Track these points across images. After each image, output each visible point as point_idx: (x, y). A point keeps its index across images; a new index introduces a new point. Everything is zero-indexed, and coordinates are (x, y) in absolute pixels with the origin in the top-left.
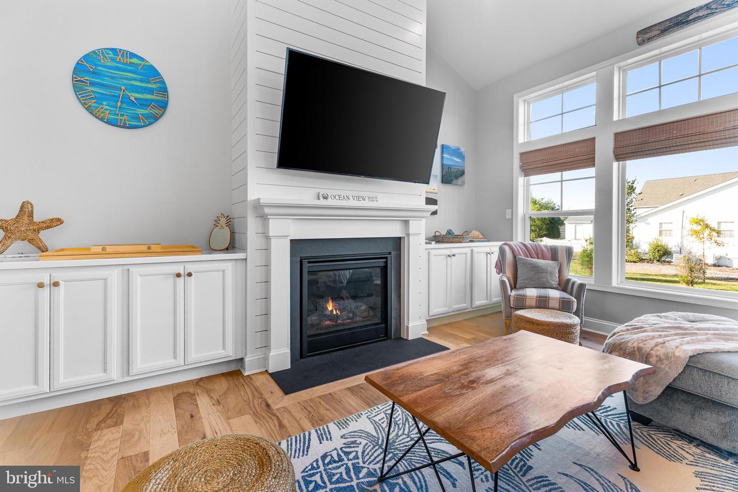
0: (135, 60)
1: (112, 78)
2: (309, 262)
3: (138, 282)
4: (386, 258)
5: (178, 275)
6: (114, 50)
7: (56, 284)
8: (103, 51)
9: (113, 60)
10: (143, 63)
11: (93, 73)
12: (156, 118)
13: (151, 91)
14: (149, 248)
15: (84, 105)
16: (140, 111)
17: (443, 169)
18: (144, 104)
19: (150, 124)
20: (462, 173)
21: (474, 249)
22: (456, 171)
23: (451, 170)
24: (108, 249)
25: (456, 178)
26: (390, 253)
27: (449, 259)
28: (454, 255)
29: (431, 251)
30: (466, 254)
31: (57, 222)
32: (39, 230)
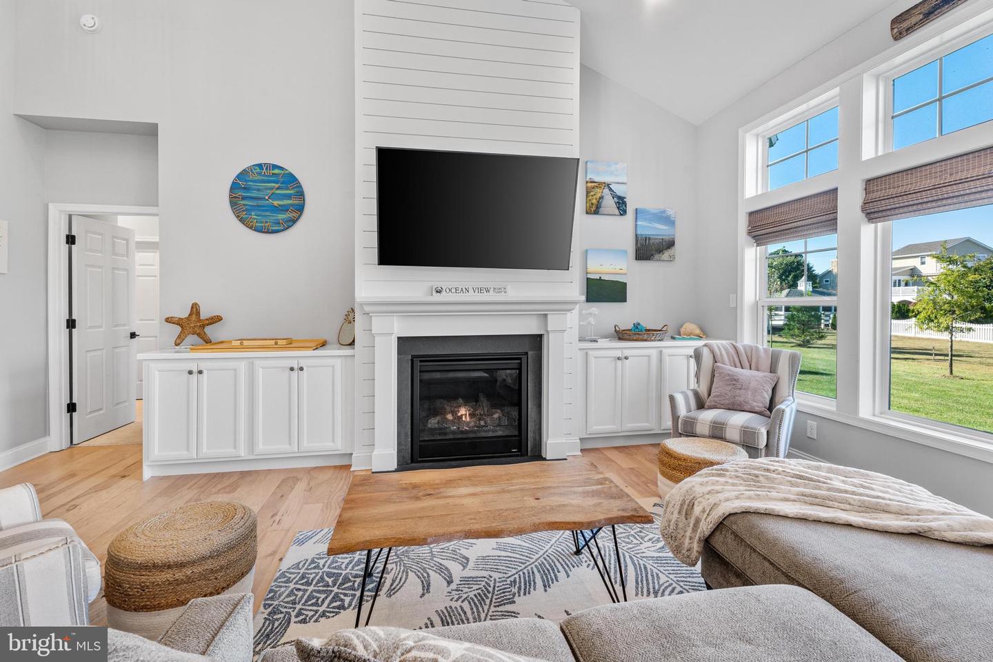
0: (276, 171)
1: (258, 190)
2: (421, 361)
3: (260, 374)
4: (520, 359)
5: (292, 369)
6: (260, 166)
7: (200, 372)
8: (252, 168)
9: (259, 174)
10: (283, 172)
11: (245, 188)
12: (294, 221)
13: (289, 197)
14: (276, 344)
15: (238, 217)
16: (281, 216)
17: (637, 241)
18: (284, 209)
19: (289, 227)
20: (671, 244)
21: (664, 350)
22: (660, 243)
23: (651, 241)
24: (245, 343)
25: (660, 252)
26: (527, 353)
27: (620, 362)
28: (626, 358)
29: (590, 353)
30: (649, 356)
31: (216, 319)
32: (203, 326)
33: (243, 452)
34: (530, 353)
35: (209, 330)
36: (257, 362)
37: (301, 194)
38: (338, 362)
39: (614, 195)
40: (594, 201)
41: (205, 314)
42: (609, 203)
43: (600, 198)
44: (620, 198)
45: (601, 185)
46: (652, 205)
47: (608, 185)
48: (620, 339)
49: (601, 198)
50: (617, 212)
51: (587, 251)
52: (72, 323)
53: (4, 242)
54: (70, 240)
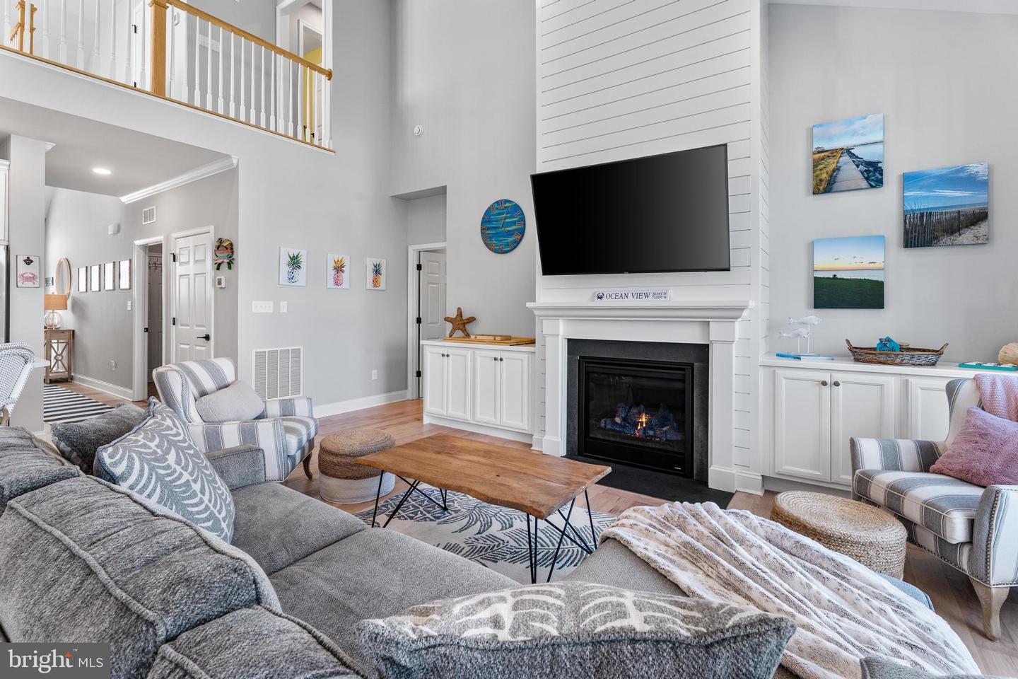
0: (507, 205)
1: (497, 221)
2: (586, 362)
3: (479, 360)
4: (683, 370)
5: (496, 359)
6: (497, 202)
7: (448, 356)
8: (492, 206)
9: (497, 209)
10: (510, 205)
11: (489, 221)
12: (518, 242)
13: (514, 223)
14: (495, 339)
15: (485, 243)
16: (510, 239)
17: (904, 221)
18: (510, 234)
19: (515, 247)
20: (979, 217)
21: (911, 380)
22: (953, 218)
23: (934, 219)
24: (478, 337)
25: (952, 233)
26: (692, 366)
27: (826, 390)
28: (837, 384)
29: (778, 371)
30: (881, 386)
31: (472, 320)
32: (464, 324)
33: (469, 417)
34: (696, 365)
35: (468, 327)
36: (479, 352)
37: (522, 220)
38: (525, 357)
39: (858, 161)
40: (824, 176)
42: (850, 172)
43: (834, 171)
44: (869, 164)
45: (833, 153)
46: (934, 160)
47: (848, 151)
48: (857, 360)
49: (838, 169)
50: (864, 184)
51: (813, 242)
52: (419, 320)
53: (383, 271)
54: (419, 267)
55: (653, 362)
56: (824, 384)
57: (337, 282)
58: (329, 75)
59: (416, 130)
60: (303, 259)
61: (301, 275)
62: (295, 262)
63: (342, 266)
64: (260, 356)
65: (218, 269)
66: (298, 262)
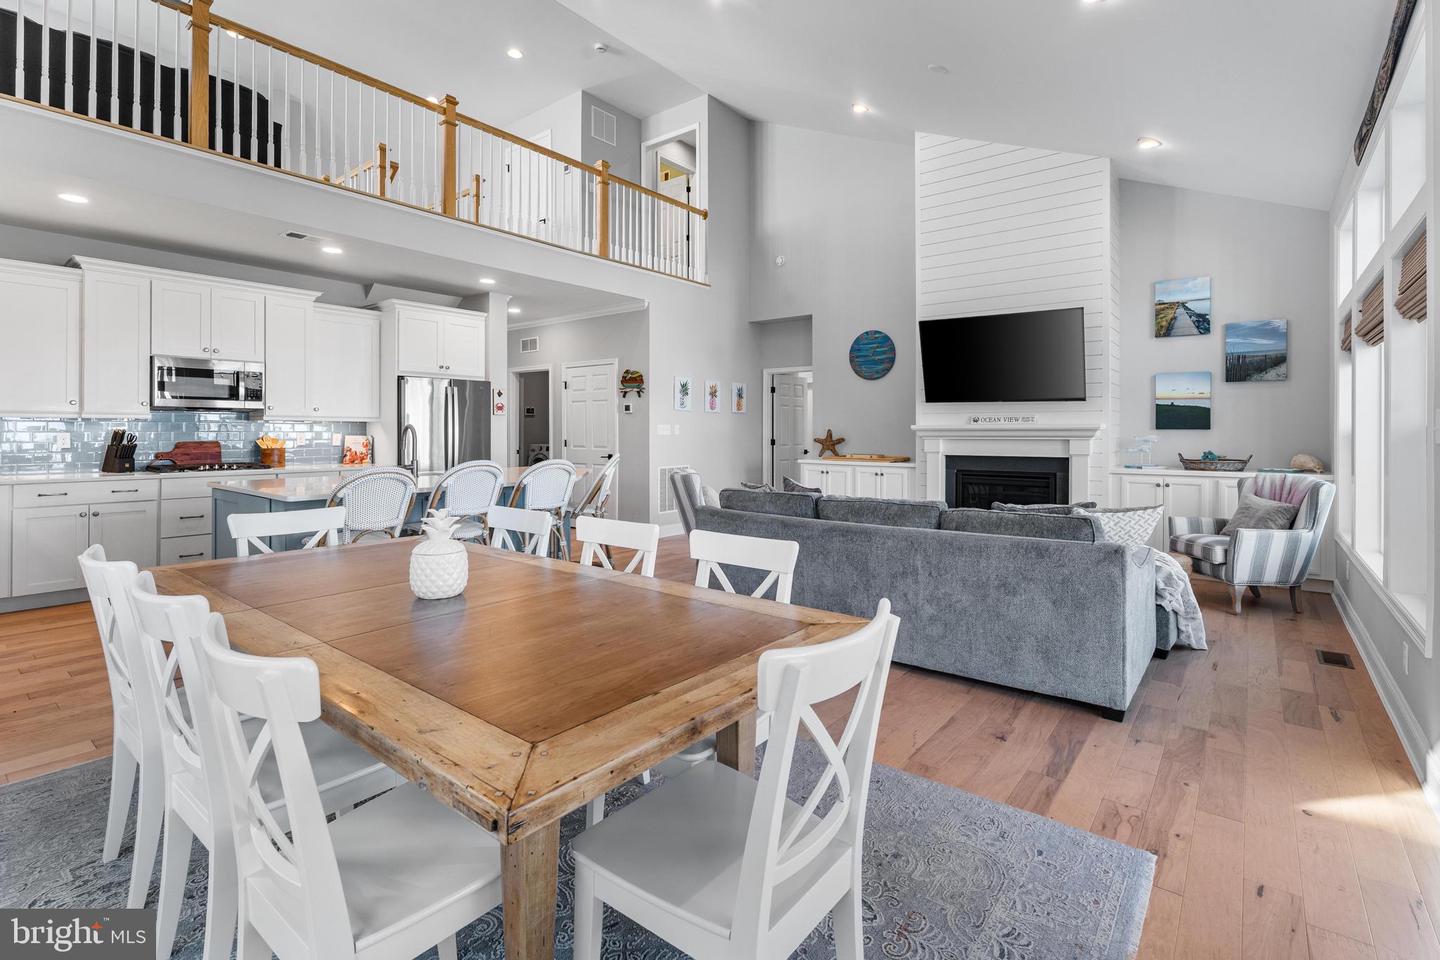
0: (877, 336)
1: (867, 350)
2: (963, 475)
3: (859, 475)
4: (1048, 478)
5: (877, 474)
6: (867, 333)
7: (827, 473)
8: (862, 336)
9: (867, 339)
10: (881, 335)
11: (859, 349)
12: (888, 370)
13: (884, 353)
15: (854, 369)
16: (880, 367)
17: (1226, 361)
18: (882, 362)
19: (884, 375)
20: (1280, 360)
21: (1221, 481)
22: (1261, 360)
23: (1247, 360)
24: (854, 456)
25: (1261, 371)
26: (1055, 475)
27: (1160, 489)
28: (1167, 485)
29: (1124, 477)
30: (1199, 486)
31: (840, 441)
32: (834, 445)
34: (1058, 474)
35: (838, 448)
36: (858, 469)
37: (893, 350)
38: (905, 472)
39: (1190, 313)
40: (1164, 323)
41: (835, 437)
42: (1184, 321)
43: (1172, 320)
44: (1199, 315)
45: (1172, 305)
46: (1249, 315)
47: (1183, 305)
48: (1186, 469)
49: (1175, 318)
50: (1195, 331)
51: (1155, 377)
52: (773, 442)
53: (744, 395)
54: (773, 390)
55: (1023, 473)
56: (1158, 485)
57: (712, 408)
58: (705, 215)
59: (779, 260)
60: (689, 386)
61: (688, 400)
62: (684, 388)
63: (715, 392)
64: (663, 472)
65: (624, 396)
66: (686, 389)
